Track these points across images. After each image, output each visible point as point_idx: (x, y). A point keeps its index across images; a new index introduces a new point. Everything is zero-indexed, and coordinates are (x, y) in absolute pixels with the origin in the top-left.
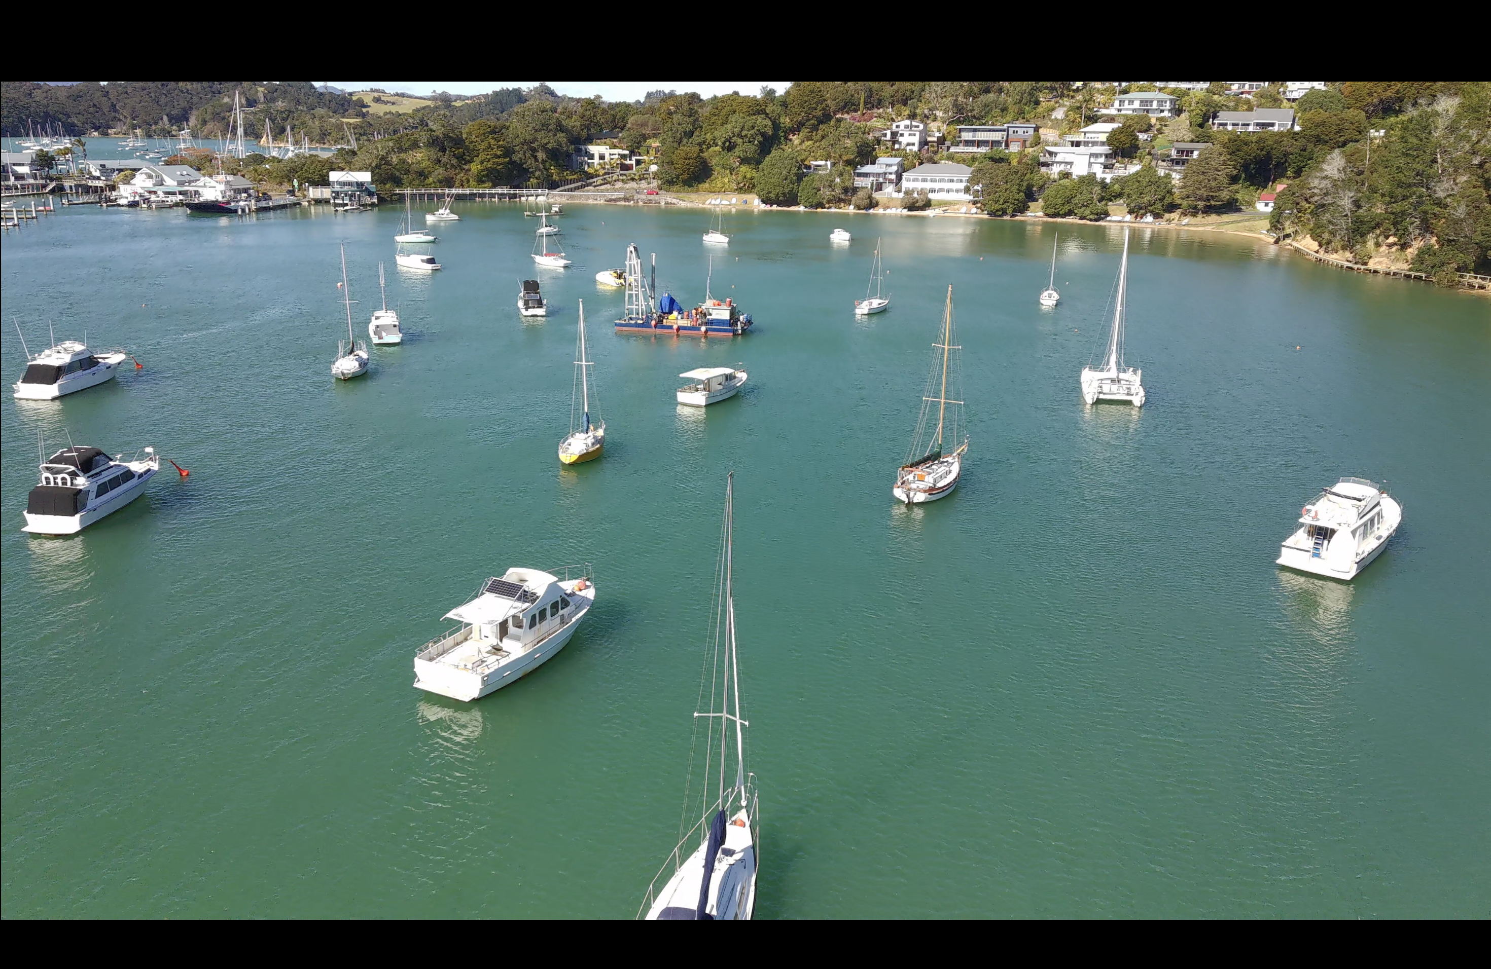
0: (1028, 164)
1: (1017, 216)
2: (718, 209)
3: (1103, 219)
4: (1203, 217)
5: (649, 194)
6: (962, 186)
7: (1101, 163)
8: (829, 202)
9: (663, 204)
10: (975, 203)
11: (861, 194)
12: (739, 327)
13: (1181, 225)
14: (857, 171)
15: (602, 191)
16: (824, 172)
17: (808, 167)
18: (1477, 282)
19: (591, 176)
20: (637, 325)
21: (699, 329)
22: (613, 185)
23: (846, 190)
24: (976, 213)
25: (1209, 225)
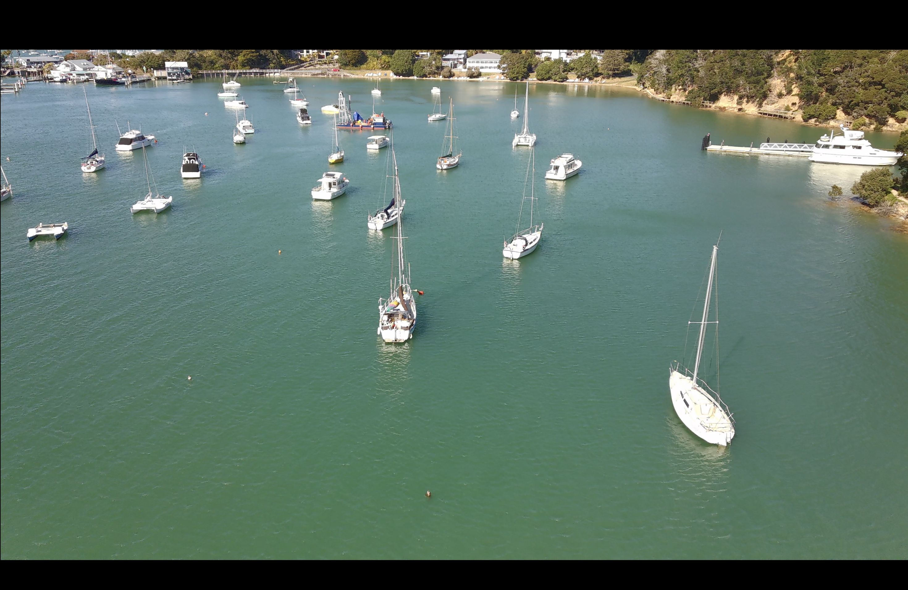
0: (529, 53)
1: (524, 80)
2: (371, 78)
3: (565, 81)
4: (612, 79)
5: (335, 71)
6: (496, 65)
7: (566, 53)
8: (429, 74)
9: (342, 76)
10: (503, 74)
11: (445, 70)
12: (387, 125)
13: (602, 83)
14: (443, 58)
15: (309, 70)
16: (426, 58)
17: (418, 56)
18: (708, 104)
19: (303, 62)
20: (344, 126)
21: (370, 127)
22: (315, 66)
23: (438, 68)
24: (504, 79)
25: (615, 83)
